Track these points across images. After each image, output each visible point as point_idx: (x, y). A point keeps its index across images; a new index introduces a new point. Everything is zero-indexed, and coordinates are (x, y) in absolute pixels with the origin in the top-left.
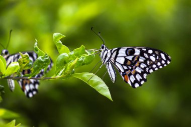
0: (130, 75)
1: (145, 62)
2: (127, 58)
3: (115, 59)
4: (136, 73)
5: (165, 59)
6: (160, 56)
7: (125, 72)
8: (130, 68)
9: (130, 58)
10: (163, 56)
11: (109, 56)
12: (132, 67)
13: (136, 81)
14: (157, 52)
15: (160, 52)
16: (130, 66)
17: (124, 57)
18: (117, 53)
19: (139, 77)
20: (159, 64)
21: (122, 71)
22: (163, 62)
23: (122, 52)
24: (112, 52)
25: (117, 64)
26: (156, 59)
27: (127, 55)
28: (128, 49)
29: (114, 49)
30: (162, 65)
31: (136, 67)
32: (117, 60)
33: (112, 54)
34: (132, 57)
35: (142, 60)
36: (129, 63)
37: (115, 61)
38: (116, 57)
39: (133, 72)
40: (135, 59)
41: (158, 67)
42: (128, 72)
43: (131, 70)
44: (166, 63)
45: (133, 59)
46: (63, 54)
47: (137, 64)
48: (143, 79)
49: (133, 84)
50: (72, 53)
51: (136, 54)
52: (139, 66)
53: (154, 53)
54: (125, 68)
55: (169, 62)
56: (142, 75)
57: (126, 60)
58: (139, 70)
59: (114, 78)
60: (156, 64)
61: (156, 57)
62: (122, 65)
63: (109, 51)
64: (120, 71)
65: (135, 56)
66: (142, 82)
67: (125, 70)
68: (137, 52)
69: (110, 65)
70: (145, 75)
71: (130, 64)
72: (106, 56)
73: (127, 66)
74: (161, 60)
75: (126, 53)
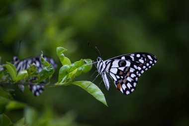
0: (122, 83)
2: (120, 68)
3: (109, 69)
4: (128, 82)
5: (151, 59)
6: (147, 58)
7: (117, 81)
8: (122, 77)
9: (122, 69)
10: (149, 57)
11: (104, 67)
12: (124, 77)
13: (127, 89)
14: (143, 55)
15: (147, 54)
16: (122, 75)
17: (117, 68)
18: (111, 65)
19: (129, 86)
21: (116, 80)
22: (151, 62)
23: (116, 63)
24: (107, 63)
25: (111, 74)
26: (144, 61)
27: (120, 67)
28: (120, 61)
29: (108, 61)
30: (150, 65)
31: (127, 77)
32: (111, 70)
33: (107, 65)
34: (124, 68)
35: (132, 70)
36: (121, 73)
37: (109, 71)
38: (110, 68)
39: (124, 81)
40: (127, 70)
42: (120, 81)
43: (123, 79)
44: (153, 62)
45: (125, 69)
46: (65, 66)
47: (128, 74)
48: (133, 87)
49: (125, 91)
50: (73, 65)
51: (127, 65)
52: (130, 76)
53: (141, 56)
54: (118, 77)
55: (155, 62)
56: (132, 83)
57: (119, 71)
58: (129, 79)
59: (108, 86)
60: (146, 65)
61: (144, 59)
62: (115, 75)
63: (104, 62)
64: (114, 80)
65: (126, 67)
66: (133, 90)
67: (118, 80)
69: (105, 75)
72: (102, 67)
73: (120, 76)
74: (148, 61)
75: (119, 65)
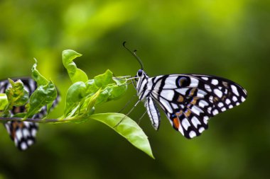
0: (182, 118)
1: (206, 98)
2: (178, 91)
3: (159, 92)
4: (192, 115)
5: (237, 94)
6: (230, 90)
7: (174, 113)
8: (183, 106)
9: (183, 91)
10: (234, 89)
11: (149, 87)
12: (186, 105)
13: (191, 128)
14: (224, 83)
15: (231, 83)
17: (174, 89)
18: (163, 84)
19: (196, 122)
20: (228, 101)
21: (170, 111)
22: (235, 99)
23: (171, 82)
24: (155, 81)
25: (162, 100)
26: (224, 94)
27: (179, 87)
28: (179, 77)
29: (158, 77)
30: (233, 103)
31: (192, 106)
32: (163, 94)
33: (154, 84)
35: (201, 94)
36: (181, 99)
37: (159, 96)
38: (161, 89)
39: (187, 114)
40: (191, 94)
41: (226, 106)
42: (178, 114)
43: (185, 109)
44: (239, 100)
45: (188, 92)
46: (78, 83)
47: (194, 101)
48: (203, 125)
49: (187, 133)
50: (92, 82)
51: (192, 85)
52: (197, 104)
53: (220, 84)
54: (175, 106)
55: (243, 99)
56: (200, 118)
57: (177, 95)
58: (196, 111)
59: (157, 122)
60: (224, 102)
61: (223, 90)
62: (170, 102)
63: (150, 80)
64: (167, 111)
65: (191, 89)
66: (201, 130)
67: (175, 111)
68: (194, 83)
69: (151, 102)
70: (206, 119)
71: (183, 102)
72: (145, 88)
73: (178, 104)
74: (231, 95)
75: (177, 84)
